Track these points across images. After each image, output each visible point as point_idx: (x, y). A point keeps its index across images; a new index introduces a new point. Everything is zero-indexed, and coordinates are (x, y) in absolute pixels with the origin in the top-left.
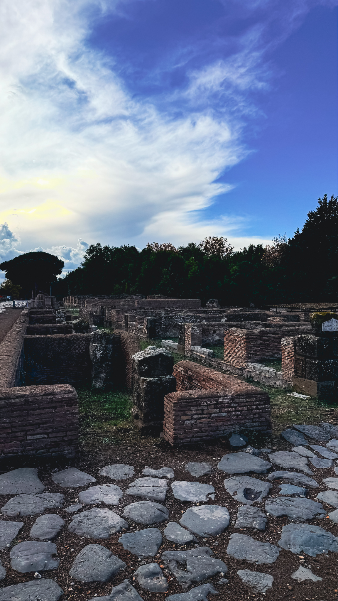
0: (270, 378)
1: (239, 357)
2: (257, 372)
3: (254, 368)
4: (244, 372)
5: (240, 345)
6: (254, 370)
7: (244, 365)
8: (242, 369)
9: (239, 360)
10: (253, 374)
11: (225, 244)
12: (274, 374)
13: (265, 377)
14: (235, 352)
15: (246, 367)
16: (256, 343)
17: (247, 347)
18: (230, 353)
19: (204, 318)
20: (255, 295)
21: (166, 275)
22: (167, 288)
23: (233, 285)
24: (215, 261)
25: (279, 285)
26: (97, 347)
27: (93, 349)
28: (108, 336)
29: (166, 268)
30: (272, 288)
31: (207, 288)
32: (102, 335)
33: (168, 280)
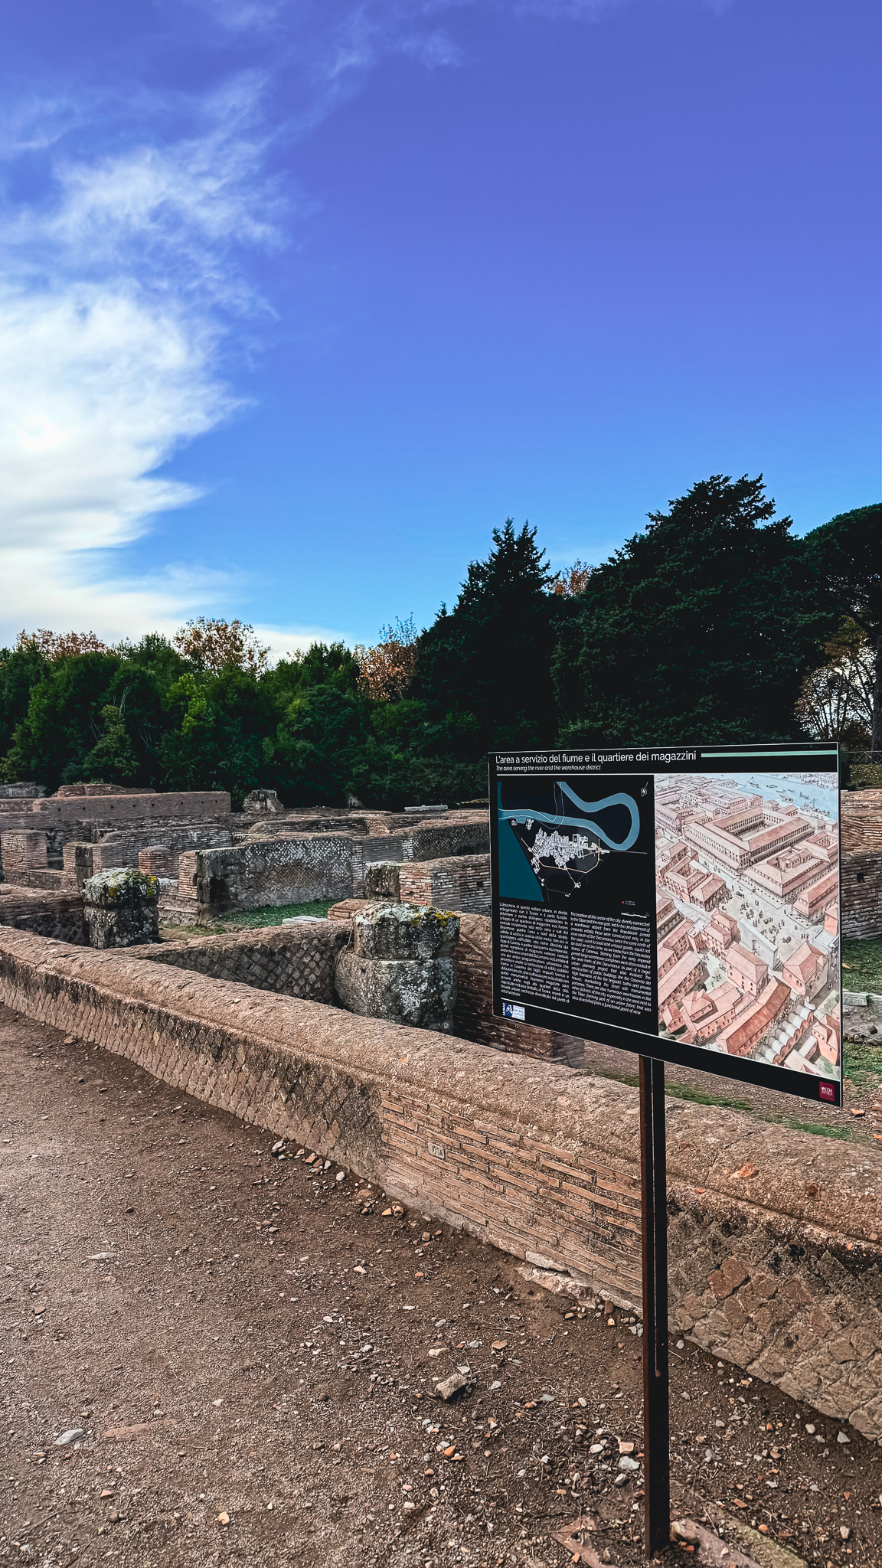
11: (248, 640)
19: (360, 843)
20: (359, 775)
21: (115, 723)
22: (119, 762)
23: (304, 750)
24: (243, 686)
25: (414, 749)
26: (404, 970)
27: (386, 978)
28: (441, 929)
29: (111, 703)
30: (400, 756)
31: (235, 760)
32: (415, 927)
33: (121, 739)
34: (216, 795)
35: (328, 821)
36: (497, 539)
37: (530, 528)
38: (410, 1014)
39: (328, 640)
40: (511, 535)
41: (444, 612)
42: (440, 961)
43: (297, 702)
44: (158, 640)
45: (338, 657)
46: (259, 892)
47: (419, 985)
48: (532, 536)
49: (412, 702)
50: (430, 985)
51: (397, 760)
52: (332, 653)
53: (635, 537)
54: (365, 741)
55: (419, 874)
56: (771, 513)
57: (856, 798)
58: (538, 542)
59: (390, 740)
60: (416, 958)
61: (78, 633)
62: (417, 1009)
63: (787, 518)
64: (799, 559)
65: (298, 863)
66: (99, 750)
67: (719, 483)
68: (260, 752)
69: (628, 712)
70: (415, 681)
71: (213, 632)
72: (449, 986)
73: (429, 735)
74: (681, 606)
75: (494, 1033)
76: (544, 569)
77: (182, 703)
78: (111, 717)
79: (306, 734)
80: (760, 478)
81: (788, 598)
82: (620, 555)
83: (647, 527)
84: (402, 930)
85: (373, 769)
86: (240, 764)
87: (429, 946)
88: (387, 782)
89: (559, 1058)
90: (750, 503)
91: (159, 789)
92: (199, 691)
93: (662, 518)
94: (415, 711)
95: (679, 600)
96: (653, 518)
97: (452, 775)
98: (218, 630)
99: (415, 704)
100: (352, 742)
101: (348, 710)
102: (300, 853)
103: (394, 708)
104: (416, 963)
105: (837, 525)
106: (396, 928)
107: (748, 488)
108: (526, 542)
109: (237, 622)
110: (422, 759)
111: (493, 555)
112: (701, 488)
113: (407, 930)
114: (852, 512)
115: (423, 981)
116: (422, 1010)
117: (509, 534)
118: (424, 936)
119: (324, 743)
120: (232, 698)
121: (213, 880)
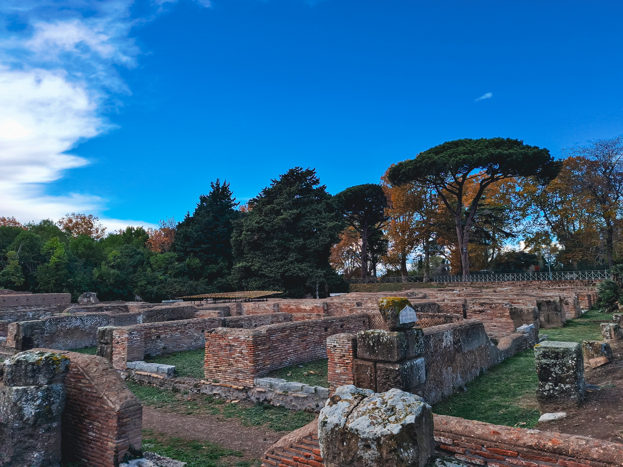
0: (306, 398)
1: (238, 371)
2: (278, 392)
3: (271, 386)
4: (250, 394)
5: (242, 353)
6: (271, 388)
7: (248, 382)
8: (246, 390)
9: (238, 376)
10: (270, 396)
11: (96, 224)
12: (314, 392)
13: (297, 398)
14: (231, 365)
15: (254, 385)
16: (264, 347)
17: (255, 355)
18: (218, 367)
19: (114, 317)
20: (141, 286)
21: (13, 260)
22: (14, 278)
23: (114, 274)
24: (87, 244)
25: (170, 274)
26: (26, 392)
27: (14, 398)
28: (55, 366)
29: (13, 250)
30: (162, 277)
31: (77, 278)
32: (38, 366)
33: (16, 268)
34: (63, 295)
35: (108, 307)
36: (213, 186)
37: (227, 184)
38: (28, 419)
39: (136, 225)
40: (219, 185)
41: (188, 215)
42: (54, 385)
43: (114, 252)
44: (49, 222)
45: (140, 232)
46: (52, 343)
47: (35, 401)
48: (228, 186)
49: (171, 253)
50: (43, 401)
51: (160, 279)
52: (137, 231)
53: (266, 188)
54: (146, 271)
55: (122, 333)
56: (318, 183)
57: (347, 296)
58: (231, 189)
59: (159, 270)
60: (37, 385)
61: (6, 217)
62: (33, 416)
63: (324, 185)
64: (329, 201)
65: (77, 328)
66: (3, 273)
67: (298, 170)
68: (92, 274)
69: (262, 259)
70: (173, 245)
71: (78, 220)
72: (58, 401)
73: (177, 268)
74: (283, 216)
75: (91, 426)
76: (233, 200)
77: (51, 251)
78: (12, 256)
79: (118, 267)
80: (314, 170)
81: (325, 216)
82: (261, 195)
83: (271, 185)
84: (30, 368)
85: (149, 283)
86: (80, 280)
87: (46, 377)
88: (155, 289)
89: (122, 440)
90: (311, 179)
91: (34, 291)
92: (61, 245)
93: (277, 182)
94: (171, 257)
95: (282, 215)
96: (273, 181)
97: (186, 286)
98: (81, 219)
99: (172, 254)
100: (140, 271)
101: (139, 256)
102: (78, 323)
103: (161, 256)
104: (35, 388)
105: (347, 191)
106: (26, 366)
107: (310, 173)
108: (225, 189)
109: (91, 216)
110: (173, 279)
111: (211, 193)
112: (292, 172)
113: (33, 368)
114: (353, 187)
115: (38, 399)
116: (36, 417)
117: (218, 185)
118: (44, 371)
119: (126, 271)
120: (81, 249)
121: (24, 338)
